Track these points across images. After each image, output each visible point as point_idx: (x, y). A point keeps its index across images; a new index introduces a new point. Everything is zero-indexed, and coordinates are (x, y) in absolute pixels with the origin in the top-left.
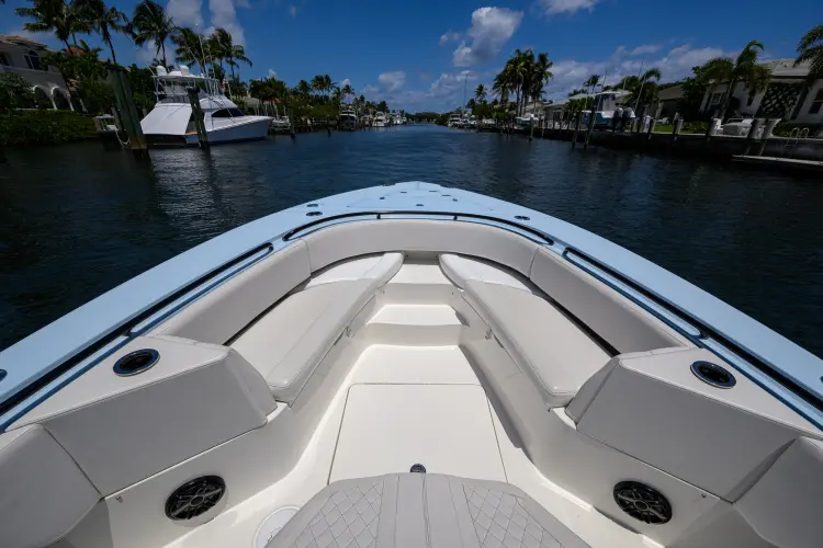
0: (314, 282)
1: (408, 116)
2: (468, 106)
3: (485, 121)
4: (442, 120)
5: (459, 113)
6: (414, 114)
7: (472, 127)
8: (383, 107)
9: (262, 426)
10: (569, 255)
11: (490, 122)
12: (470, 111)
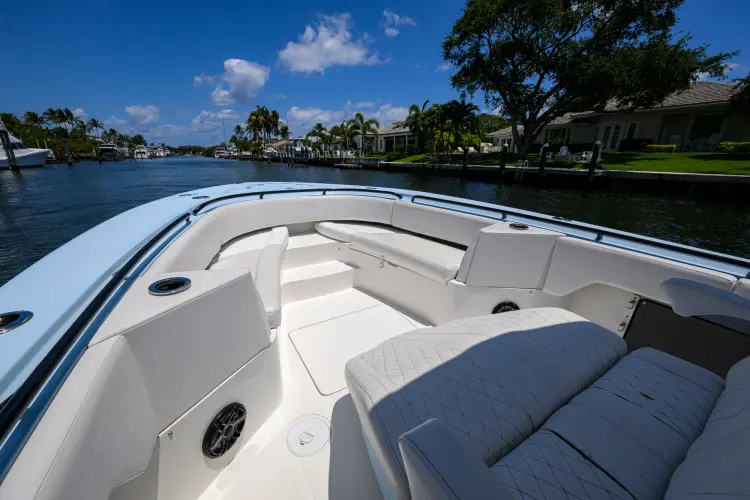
0: (223, 255)
1: (170, 149)
2: (231, 141)
3: (244, 153)
4: (209, 152)
5: (224, 146)
6: (176, 147)
7: (235, 157)
8: (139, 140)
9: (268, 346)
10: (416, 200)
11: (248, 153)
12: (234, 145)
